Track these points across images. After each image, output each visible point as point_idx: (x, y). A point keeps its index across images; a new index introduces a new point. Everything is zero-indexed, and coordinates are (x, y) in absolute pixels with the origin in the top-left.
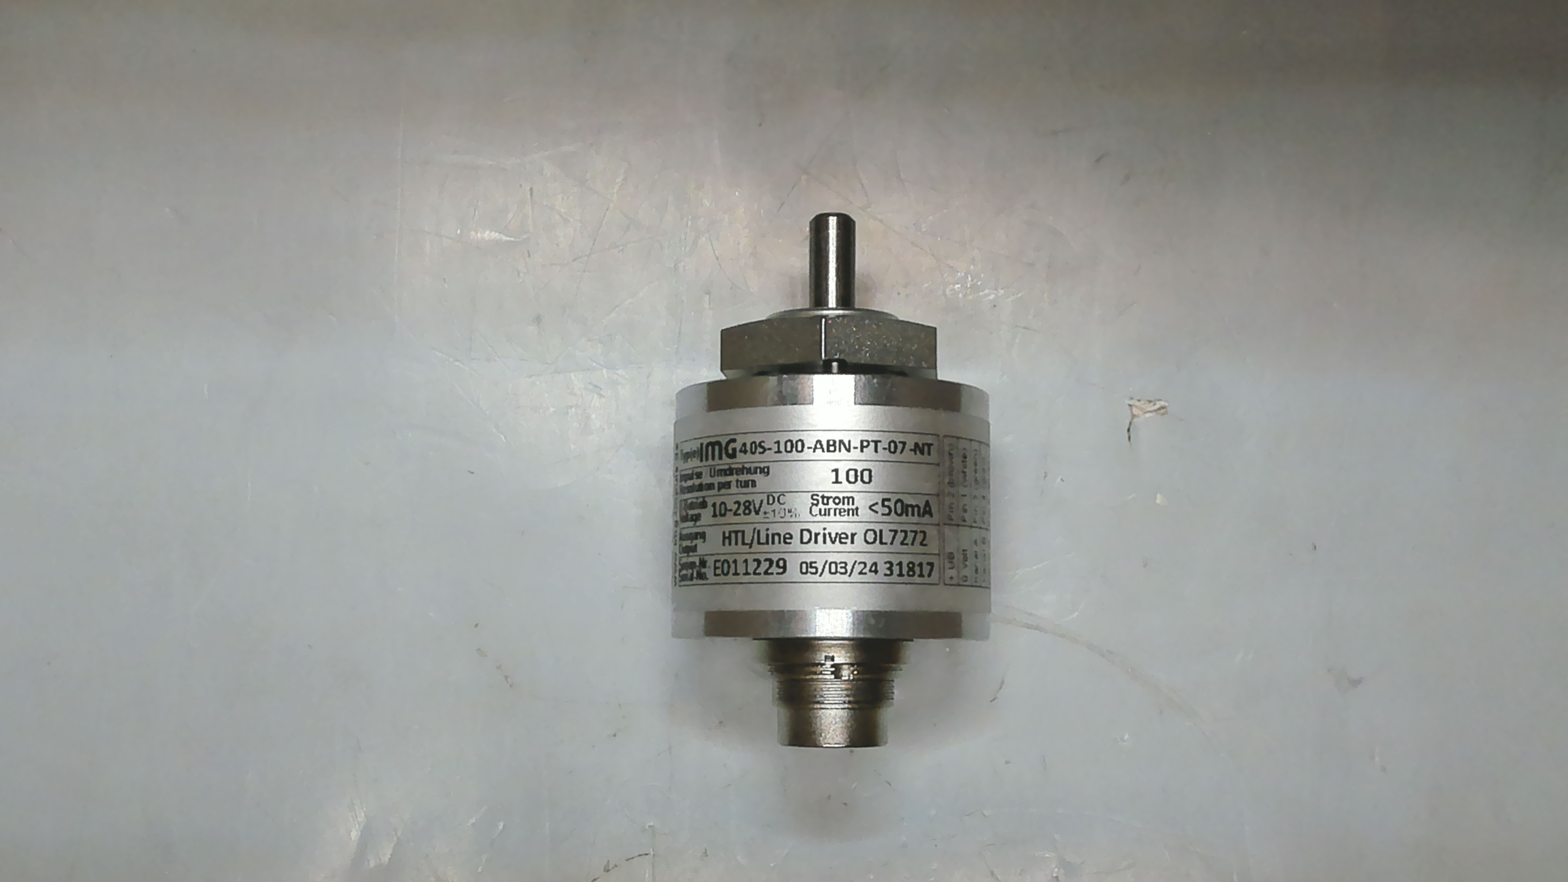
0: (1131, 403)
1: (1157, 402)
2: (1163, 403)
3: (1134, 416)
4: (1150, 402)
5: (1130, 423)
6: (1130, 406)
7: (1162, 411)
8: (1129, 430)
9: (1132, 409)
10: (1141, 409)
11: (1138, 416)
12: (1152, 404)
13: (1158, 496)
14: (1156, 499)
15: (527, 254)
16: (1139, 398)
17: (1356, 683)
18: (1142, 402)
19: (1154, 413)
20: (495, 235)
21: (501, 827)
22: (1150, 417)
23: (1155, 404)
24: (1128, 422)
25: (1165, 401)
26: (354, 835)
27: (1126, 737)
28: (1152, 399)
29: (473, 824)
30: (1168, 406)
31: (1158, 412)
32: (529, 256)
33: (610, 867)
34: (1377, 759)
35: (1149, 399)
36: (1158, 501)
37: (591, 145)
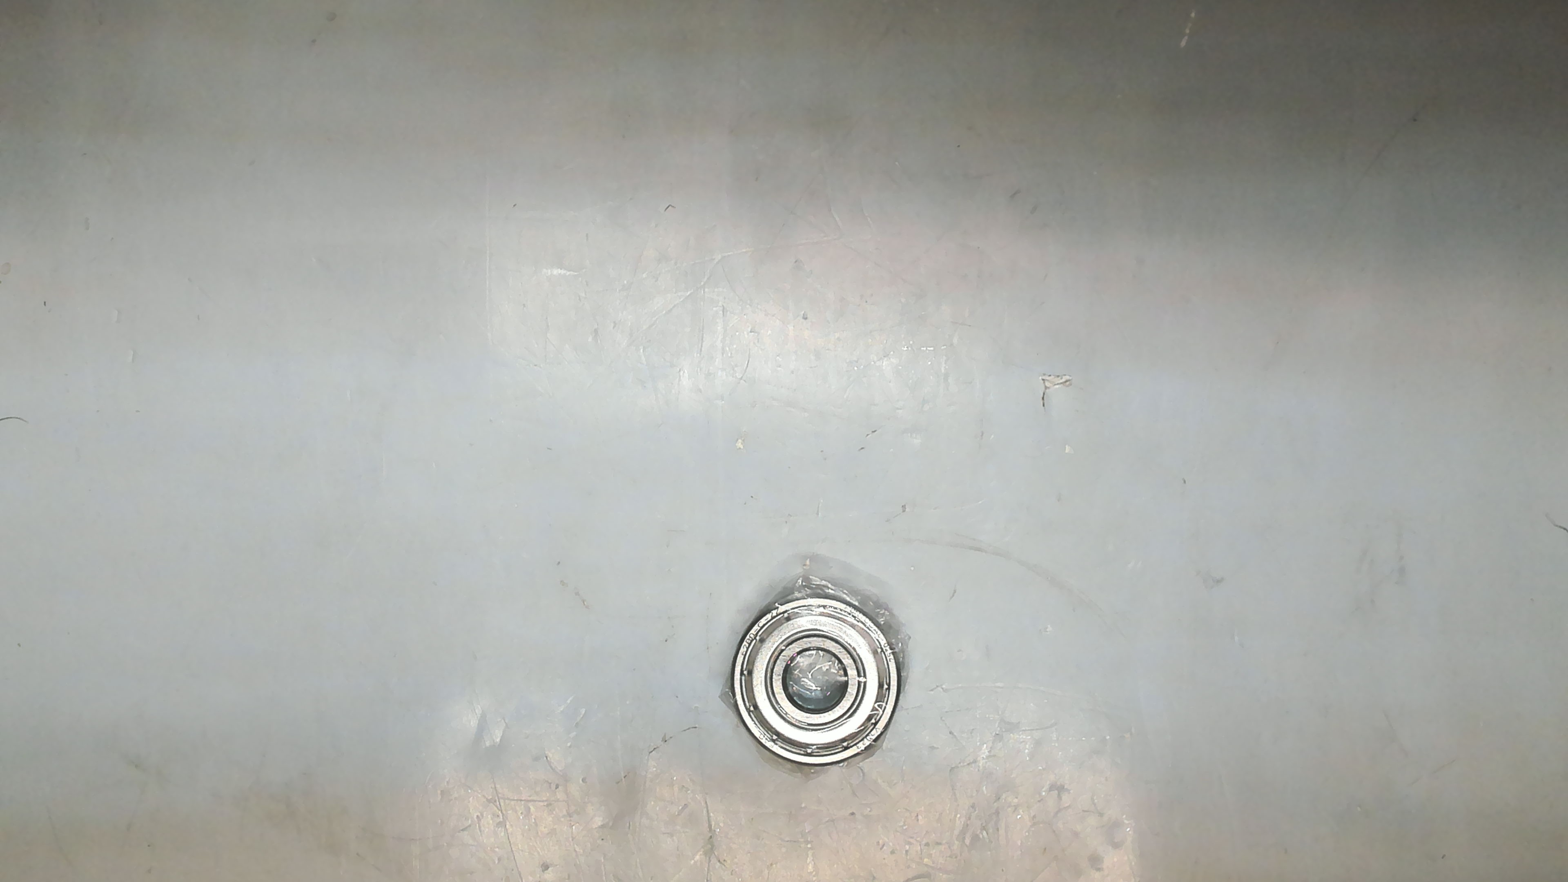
0: (1044, 378)
1: (1064, 377)
2: (1068, 377)
3: (1046, 388)
4: (1058, 376)
5: (1044, 394)
6: (1043, 380)
7: (1068, 383)
8: (1043, 398)
9: (1044, 382)
10: (1051, 383)
11: (1049, 388)
12: (1059, 378)
13: (1067, 446)
14: (1065, 450)
15: (585, 283)
16: (1049, 374)
17: (1219, 581)
18: (1052, 377)
19: (1062, 385)
20: (563, 272)
21: (584, 712)
22: (1059, 388)
23: (1062, 378)
24: (1042, 394)
25: (1070, 376)
26: (474, 723)
27: (1050, 628)
28: (1060, 375)
29: (562, 712)
30: (1071, 379)
31: (1065, 384)
32: (587, 285)
33: (667, 739)
34: (1236, 638)
35: (1058, 374)
36: (1067, 451)
37: (631, 199)
